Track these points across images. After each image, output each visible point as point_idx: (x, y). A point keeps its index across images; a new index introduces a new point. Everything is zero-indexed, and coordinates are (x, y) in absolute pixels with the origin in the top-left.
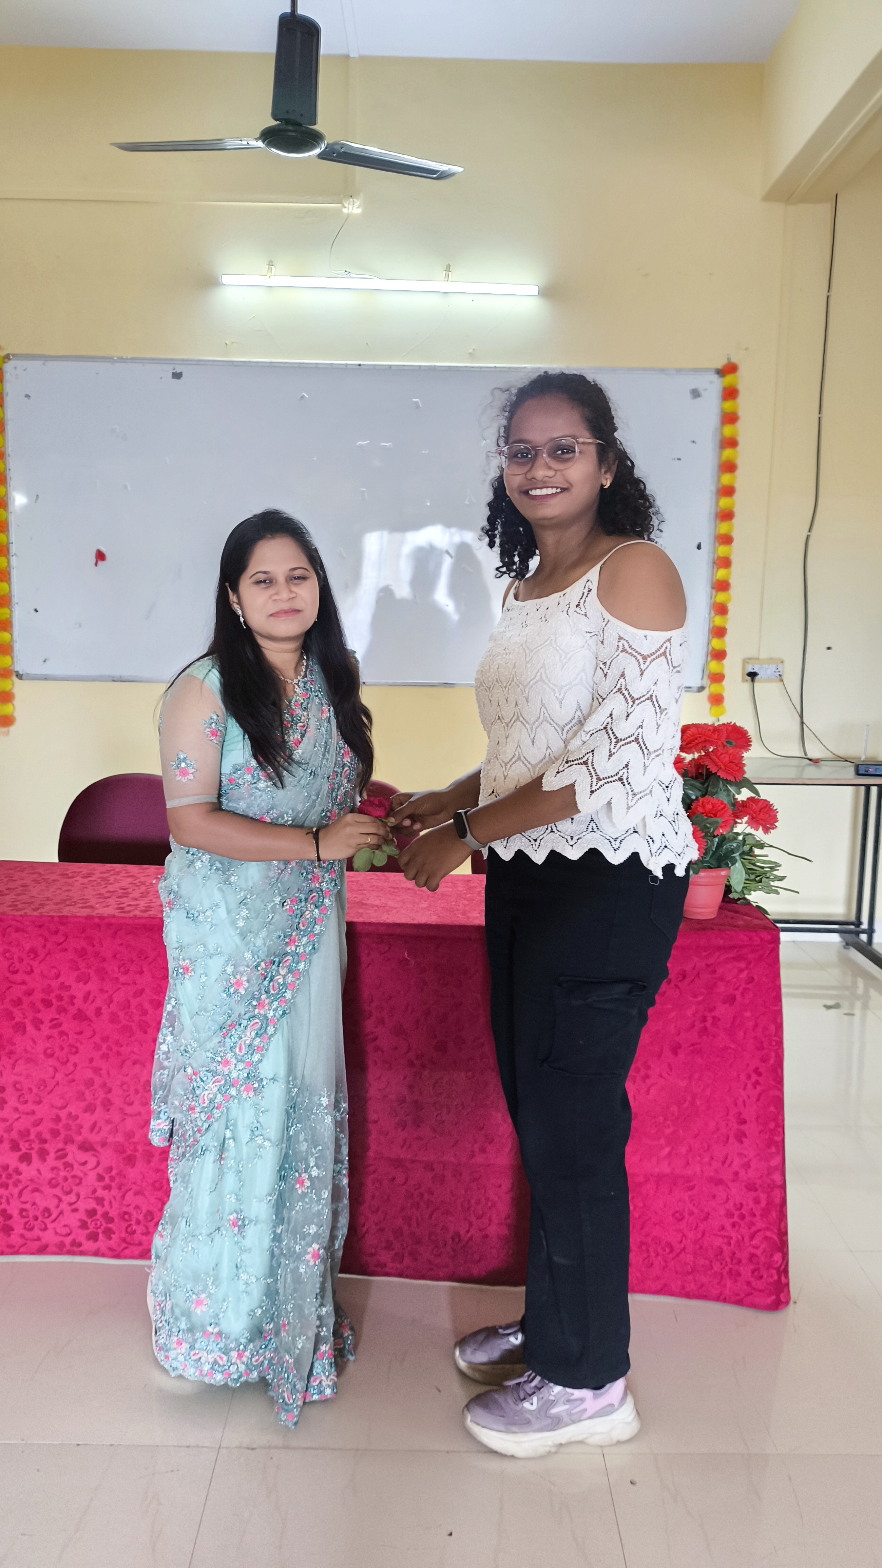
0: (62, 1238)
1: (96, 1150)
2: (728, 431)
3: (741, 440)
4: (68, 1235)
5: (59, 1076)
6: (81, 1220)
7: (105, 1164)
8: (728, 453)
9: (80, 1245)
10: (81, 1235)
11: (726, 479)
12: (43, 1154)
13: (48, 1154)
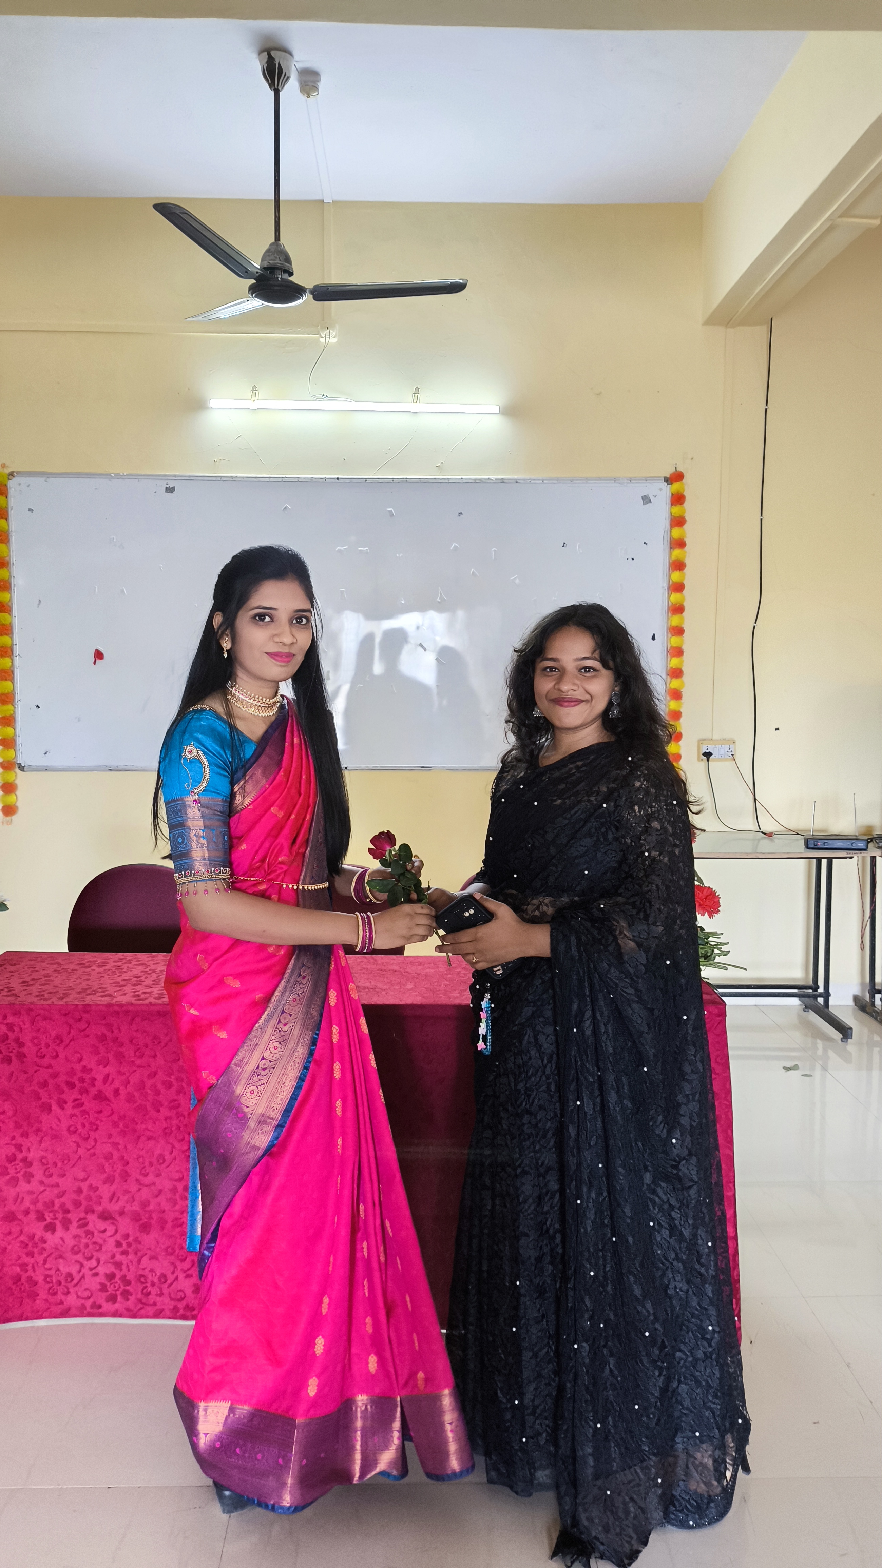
0: (83, 1301)
1: (113, 1219)
2: (676, 533)
3: (687, 541)
4: (89, 1298)
5: (81, 1151)
6: (101, 1284)
7: (122, 1230)
8: (677, 553)
9: (100, 1307)
10: (101, 1298)
11: (676, 576)
12: (66, 1224)
13: (71, 1223)
